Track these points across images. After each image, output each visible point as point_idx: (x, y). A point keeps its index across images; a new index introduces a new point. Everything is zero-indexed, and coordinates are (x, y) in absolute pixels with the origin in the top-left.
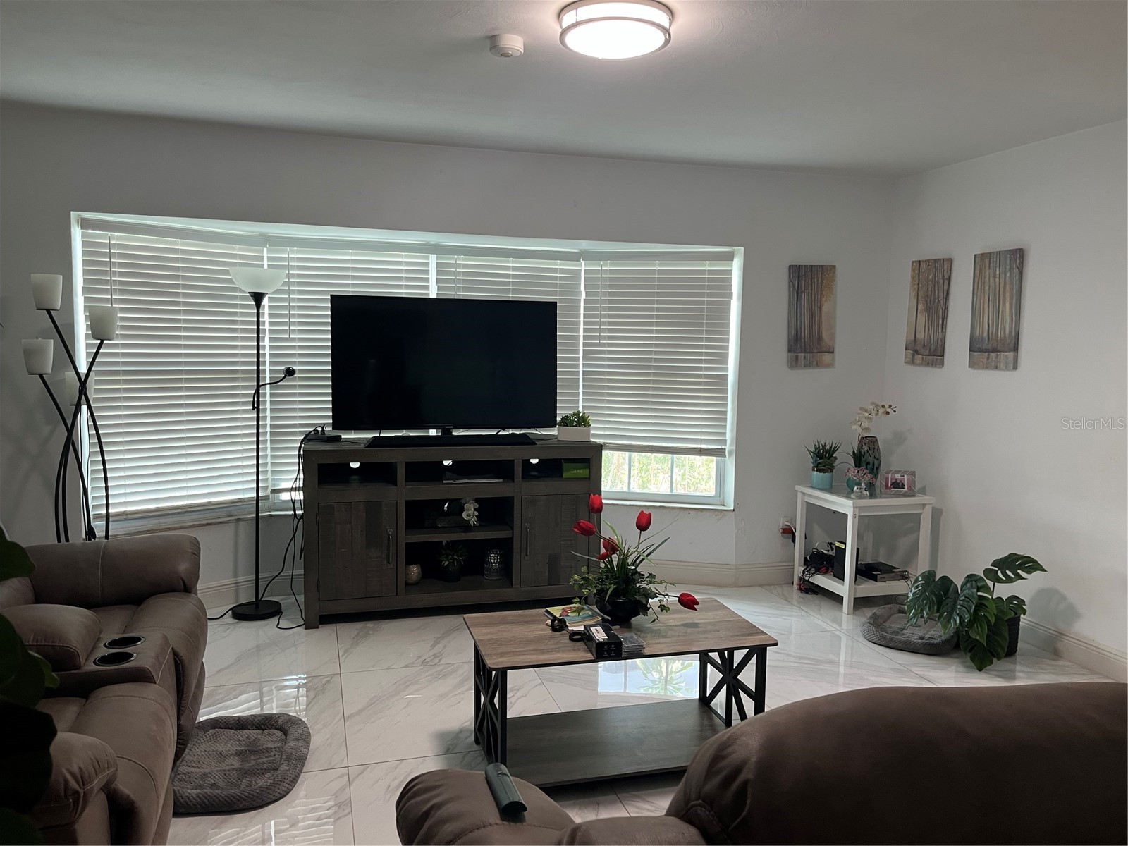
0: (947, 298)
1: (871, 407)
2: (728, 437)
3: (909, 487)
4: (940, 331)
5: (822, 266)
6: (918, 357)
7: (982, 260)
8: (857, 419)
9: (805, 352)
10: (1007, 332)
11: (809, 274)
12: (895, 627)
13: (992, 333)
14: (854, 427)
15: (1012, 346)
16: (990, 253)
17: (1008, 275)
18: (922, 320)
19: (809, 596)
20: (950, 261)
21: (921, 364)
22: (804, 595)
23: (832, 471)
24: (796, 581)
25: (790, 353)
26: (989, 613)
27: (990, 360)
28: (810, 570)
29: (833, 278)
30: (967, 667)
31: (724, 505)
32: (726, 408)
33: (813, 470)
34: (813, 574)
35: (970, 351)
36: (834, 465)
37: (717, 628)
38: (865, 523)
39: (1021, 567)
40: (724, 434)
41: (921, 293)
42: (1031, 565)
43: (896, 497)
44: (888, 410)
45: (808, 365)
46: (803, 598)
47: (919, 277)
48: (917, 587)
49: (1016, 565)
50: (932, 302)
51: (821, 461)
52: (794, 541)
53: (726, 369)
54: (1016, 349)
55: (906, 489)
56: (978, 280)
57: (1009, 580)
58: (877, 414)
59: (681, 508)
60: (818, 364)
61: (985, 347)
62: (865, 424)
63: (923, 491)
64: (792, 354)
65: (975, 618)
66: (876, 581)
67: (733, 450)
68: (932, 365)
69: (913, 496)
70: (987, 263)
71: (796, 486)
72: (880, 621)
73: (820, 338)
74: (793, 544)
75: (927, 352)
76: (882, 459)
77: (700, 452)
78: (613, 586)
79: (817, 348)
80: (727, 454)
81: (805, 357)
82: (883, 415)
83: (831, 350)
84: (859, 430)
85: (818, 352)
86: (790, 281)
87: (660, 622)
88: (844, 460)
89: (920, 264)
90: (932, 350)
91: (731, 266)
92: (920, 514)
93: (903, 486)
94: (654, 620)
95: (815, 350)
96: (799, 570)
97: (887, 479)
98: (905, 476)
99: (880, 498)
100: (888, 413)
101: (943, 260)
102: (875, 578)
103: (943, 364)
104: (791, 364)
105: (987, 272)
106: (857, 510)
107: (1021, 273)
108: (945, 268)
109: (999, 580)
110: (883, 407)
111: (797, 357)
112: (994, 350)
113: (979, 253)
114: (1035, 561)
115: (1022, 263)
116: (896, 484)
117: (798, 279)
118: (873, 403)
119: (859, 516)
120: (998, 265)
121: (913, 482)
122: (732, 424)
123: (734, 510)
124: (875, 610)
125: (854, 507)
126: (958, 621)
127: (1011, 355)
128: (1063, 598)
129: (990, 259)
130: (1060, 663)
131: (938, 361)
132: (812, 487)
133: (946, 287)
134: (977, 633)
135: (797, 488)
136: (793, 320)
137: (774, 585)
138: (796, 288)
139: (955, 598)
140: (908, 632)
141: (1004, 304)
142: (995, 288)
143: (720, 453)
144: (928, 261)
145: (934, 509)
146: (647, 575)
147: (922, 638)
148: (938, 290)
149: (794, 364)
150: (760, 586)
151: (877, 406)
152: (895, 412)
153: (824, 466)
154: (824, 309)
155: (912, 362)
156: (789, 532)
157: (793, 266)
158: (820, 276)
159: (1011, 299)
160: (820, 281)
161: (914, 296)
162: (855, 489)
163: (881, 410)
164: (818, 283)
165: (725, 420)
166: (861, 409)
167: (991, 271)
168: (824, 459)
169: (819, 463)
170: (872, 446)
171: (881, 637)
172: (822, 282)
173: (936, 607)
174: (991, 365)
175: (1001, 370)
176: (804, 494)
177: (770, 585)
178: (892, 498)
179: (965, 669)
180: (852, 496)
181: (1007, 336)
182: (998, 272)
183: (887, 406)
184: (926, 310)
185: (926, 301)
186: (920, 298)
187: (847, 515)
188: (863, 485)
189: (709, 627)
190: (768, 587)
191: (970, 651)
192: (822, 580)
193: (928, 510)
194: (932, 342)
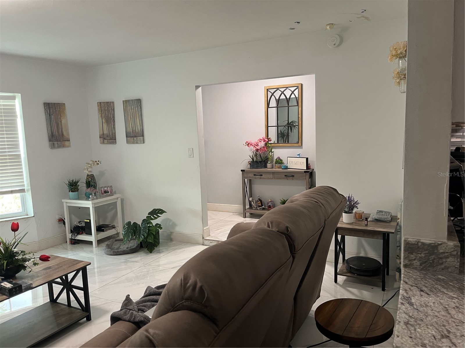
0: (114, 117)
1: (91, 162)
2: (25, 183)
3: (111, 193)
4: (113, 130)
5: (59, 103)
6: (106, 141)
7: (126, 103)
8: (86, 168)
9: (57, 141)
10: (139, 130)
11: (54, 107)
12: (116, 247)
13: (134, 130)
14: (85, 171)
15: (142, 135)
16: (129, 100)
17: (137, 108)
18: (105, 126)
19: (76, 245)
20: (113, 103)
21: (107, 144)
22: (73, 246)
23: (78, 191)
24: (68, 241)
25: (50, 142)
26: (153, 231)
27: (134, 140)
28: (74, 234)
29: (64, 109)
30: (146, 253)
31: (28, 215)
32: (22, 169)
33: (69, 192)
34: (76, 235)
35: (126, 137)
36: (79, 188)
37: (60, 266)
38: (97, 209)
39: (158, 213)
40: (23, 182)
41: (103, 115)
42: (162, 212)
43: (107, 197)
44: (98, 163)
45: (59, 147)
46: (74, 247)
47: (101, 109)
48: (125, 229)
49: (156, 212)
50: (108, 119)
51: (72, 187)
52: (64, 223)
53: (19, 151)
54: (143, 136)
55: (110, 193)
56: (125, 110)
57: (156, 218)
58: (94, 165)
59: (6, 221)
60: (64, 146)
61: (132, 135)
62: (90, 169)
63: (115, 193)
64: (52, 143)
65: (148, 234)
66: (104, 232)
67: (29, 189)
68: (112, 144)
69: (113, 195)
70: (128, 104)
71: (62, 200)
72: (110, 246)
73: (63, 134)
74: (64, 225)
75: (109, 138)
76: (97, 183)
77: (12, 192)
78: (5, 262)
79: (62, 139)
80: (26, 191)
81: (57, 144)
82: (96, 165)
83: (68, 140)
84: (87, 172)
85: (63, 141)
86: (45, 110)
87: (33, 271)
88: (82, 185)
89: (101, 104)
90: (111, 138)
91: (15, 102)
92: (116, 202)
93: (108, 192)
94: (30, 271)
95: (62, 140)
96: (69, 236)
97: (102, 190)
98: (109, 188)
99: (100, 198)
100: (98, 164)
101: (110, 102)
102: (103, 231)
103: (116, 143)
104: (51, 147)
105: (129, 107)
106: (93, 205)
107: (141, 108)
108: (112, 105)
109: (152, 219)
110: (96, 161)
111: (54, 143)
112: (135, 137)
113: (124, 100)
114: (162, 210)
115: (141, 104)
116: (106, 192)
117: (49, 109)
118: (91, 161)
119: (95, 207)
120: (132, 105)
121: (112, 190)
122: (27, 177)
123: (34, 216)
124: (106, 243)
125: (92, 204)
126: (143, 237)
127: (142, 138)
128: (171, 220)
129: (129, 102)
130: (174, 243)
131: (114, 142)
132: (70, 199)
133: (113, 113)
134: (150, 239)
135: (63, 200)
136: (50, 127)
137: (58, 245)
138: (49, 113)
139: (140, 230)
140: (122, 247)
141: (137, 119)
142: (132, 113)
143: (22, 191)
144: (104, 102)
145: (121, 199)
146: (20, 252)
147: (128, 248)
148: (110, 114)
149: (53, 147)
150: (52, 247)
151: (93, 161)
152: (101, 163)
153: (75, 189)
154: (63, 122)
155: (103, 143)
156: (62, 221)
157: (46, 103)
158: (59, 108)
159: (139, 118)
160: (59, 110)
161: (100, 117)
162: (90, 196)
163: (95, 163)
164: (58, 111)
165: (22, 175)
166: (87, 163)
167: (130, 107)
168: (73, 186)
169: (72, 188)
170: (92, 178)
171: (114, 252)
172: (60, 110)
173: (134, 235)
174: (135, 142)
175: (139, 143)
176: (67, 203)
177: (56, 246)
178: (105, 197)
179: (145, 254)
180: (90, 199)
181: (139, 131)
182: (132, 108)
183: (97, 161)
184: (106, 122)
185: (106, 118)
186: (103, 117)
187: (89, 208)
188: (93, 194)
189: (57, 267)
190: (55, 247)
191: (147, 247)
192: (81, 237)
193: (119, 200)
194: (111, 134)
